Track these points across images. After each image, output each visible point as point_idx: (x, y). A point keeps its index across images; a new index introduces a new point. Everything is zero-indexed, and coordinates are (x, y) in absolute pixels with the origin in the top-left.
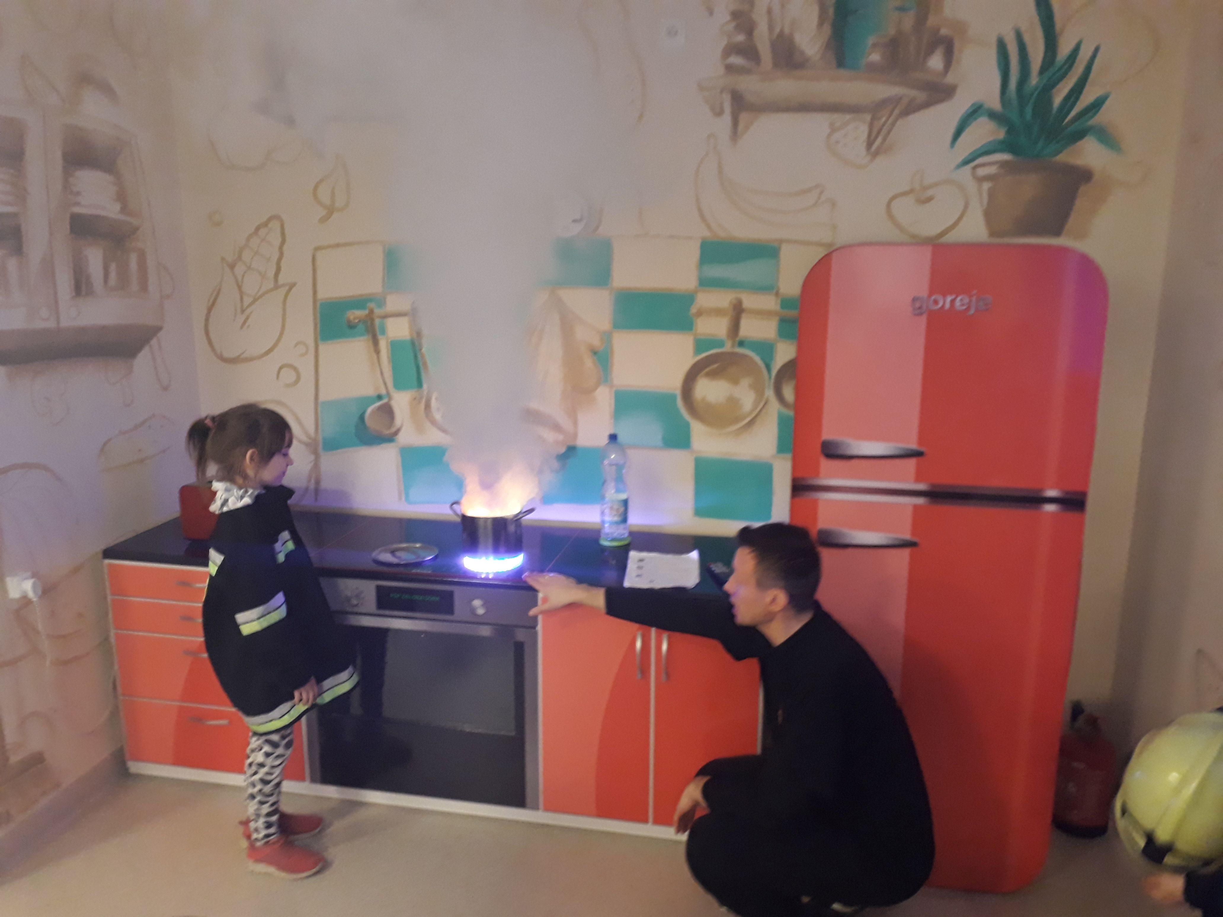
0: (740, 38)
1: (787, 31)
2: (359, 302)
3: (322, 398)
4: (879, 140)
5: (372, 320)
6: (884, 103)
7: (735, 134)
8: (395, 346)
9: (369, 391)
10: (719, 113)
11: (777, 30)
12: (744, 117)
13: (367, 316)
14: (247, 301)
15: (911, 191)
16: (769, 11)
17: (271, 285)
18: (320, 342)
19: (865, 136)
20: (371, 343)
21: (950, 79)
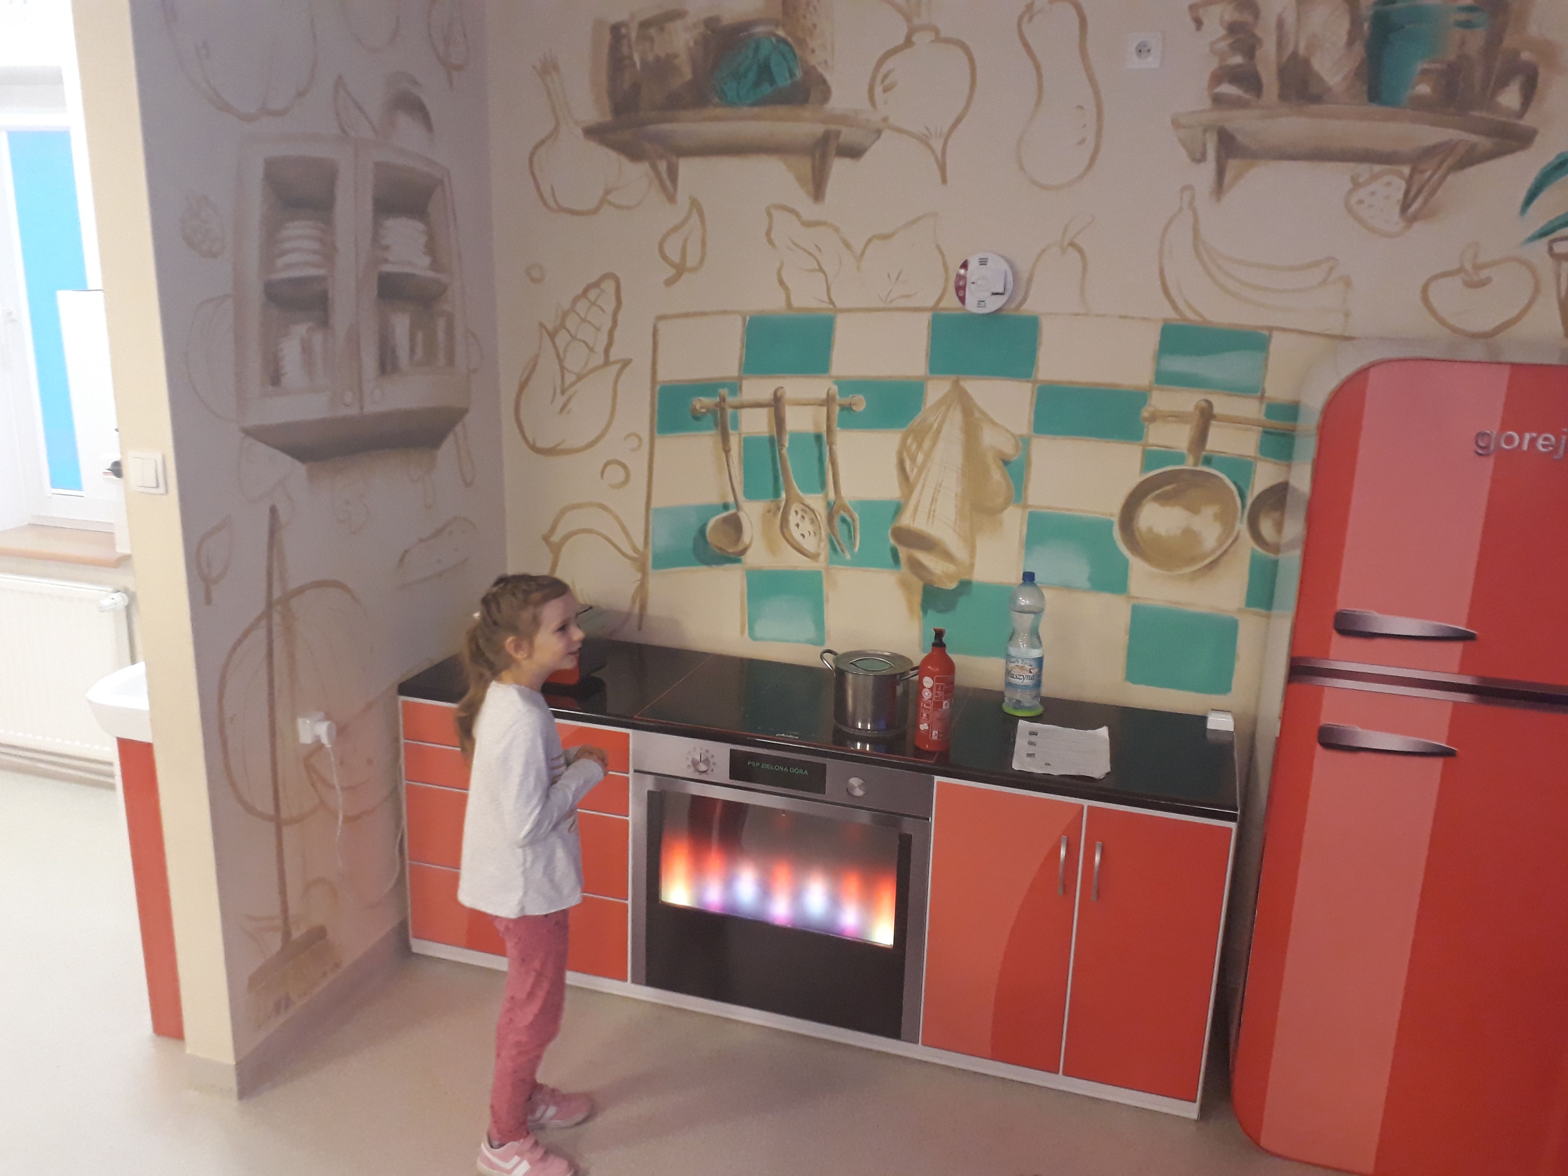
0: (1238, 60)
1: (1302, 51)
2: (708, 387)
3: (654, 504)
4: (1420, 200)
5: (723, 410)
6: (1431, 151)
7: (1220, 186)
8: (749, 443)
9: (713, 498)
10: (1199, 158)
11: (1290, 49)
12: (1233, 165)
13: (716, 405)
14: (570, 378)
15: (1461, 270)
16: (1280, 24)
17: (600, 360)
18: (656, 435)
19: (1400, 195)
20: (719, 439)
21: (1528, 121)
